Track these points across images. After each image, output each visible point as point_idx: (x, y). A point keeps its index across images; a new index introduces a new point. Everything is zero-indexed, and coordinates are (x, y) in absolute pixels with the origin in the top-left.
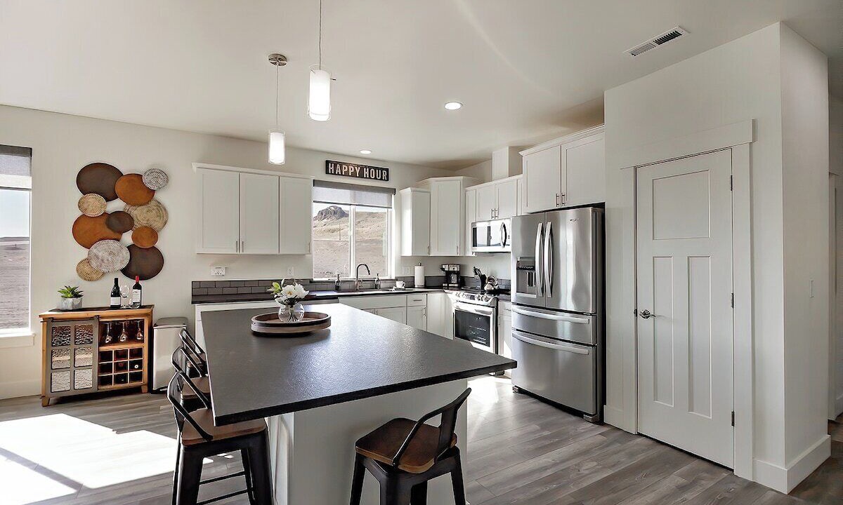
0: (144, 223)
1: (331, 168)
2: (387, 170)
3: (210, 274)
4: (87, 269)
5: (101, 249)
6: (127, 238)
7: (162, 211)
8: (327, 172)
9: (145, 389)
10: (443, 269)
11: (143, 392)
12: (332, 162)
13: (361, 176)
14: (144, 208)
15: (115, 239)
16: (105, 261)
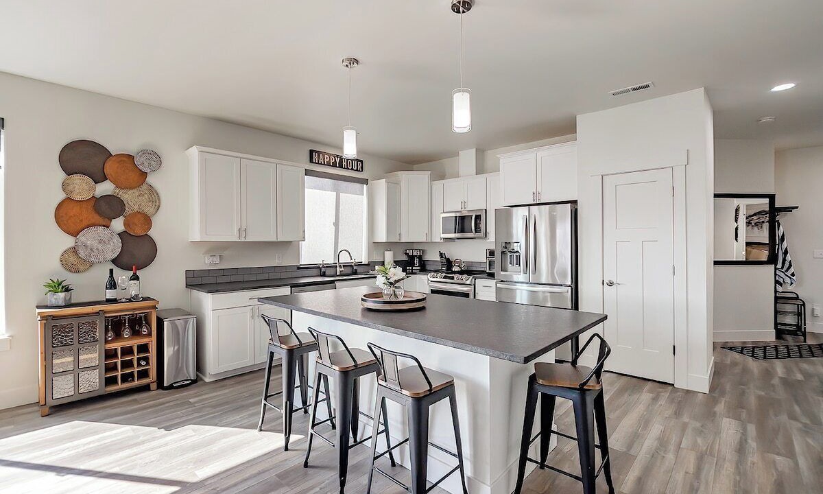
0: (136, 208)
1: (315, 157)
2: (362, 161)
3: (204, 263)
4: (73, 259)
5: (90, 237)
6: (118, 225)
7: (153, 194)
8: (311, 161)
9: (154, 386)
10: (407, 254)
11: (152, 389)
12: (316, 152)
13: (341, 166)
14: (135, 192)
15: (104, 226)
16: (95, 250)
